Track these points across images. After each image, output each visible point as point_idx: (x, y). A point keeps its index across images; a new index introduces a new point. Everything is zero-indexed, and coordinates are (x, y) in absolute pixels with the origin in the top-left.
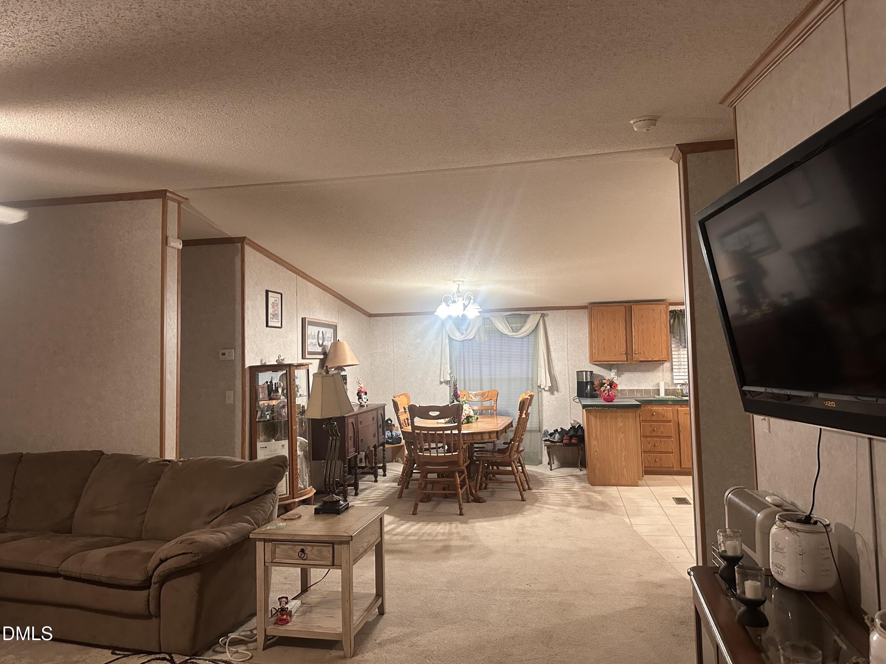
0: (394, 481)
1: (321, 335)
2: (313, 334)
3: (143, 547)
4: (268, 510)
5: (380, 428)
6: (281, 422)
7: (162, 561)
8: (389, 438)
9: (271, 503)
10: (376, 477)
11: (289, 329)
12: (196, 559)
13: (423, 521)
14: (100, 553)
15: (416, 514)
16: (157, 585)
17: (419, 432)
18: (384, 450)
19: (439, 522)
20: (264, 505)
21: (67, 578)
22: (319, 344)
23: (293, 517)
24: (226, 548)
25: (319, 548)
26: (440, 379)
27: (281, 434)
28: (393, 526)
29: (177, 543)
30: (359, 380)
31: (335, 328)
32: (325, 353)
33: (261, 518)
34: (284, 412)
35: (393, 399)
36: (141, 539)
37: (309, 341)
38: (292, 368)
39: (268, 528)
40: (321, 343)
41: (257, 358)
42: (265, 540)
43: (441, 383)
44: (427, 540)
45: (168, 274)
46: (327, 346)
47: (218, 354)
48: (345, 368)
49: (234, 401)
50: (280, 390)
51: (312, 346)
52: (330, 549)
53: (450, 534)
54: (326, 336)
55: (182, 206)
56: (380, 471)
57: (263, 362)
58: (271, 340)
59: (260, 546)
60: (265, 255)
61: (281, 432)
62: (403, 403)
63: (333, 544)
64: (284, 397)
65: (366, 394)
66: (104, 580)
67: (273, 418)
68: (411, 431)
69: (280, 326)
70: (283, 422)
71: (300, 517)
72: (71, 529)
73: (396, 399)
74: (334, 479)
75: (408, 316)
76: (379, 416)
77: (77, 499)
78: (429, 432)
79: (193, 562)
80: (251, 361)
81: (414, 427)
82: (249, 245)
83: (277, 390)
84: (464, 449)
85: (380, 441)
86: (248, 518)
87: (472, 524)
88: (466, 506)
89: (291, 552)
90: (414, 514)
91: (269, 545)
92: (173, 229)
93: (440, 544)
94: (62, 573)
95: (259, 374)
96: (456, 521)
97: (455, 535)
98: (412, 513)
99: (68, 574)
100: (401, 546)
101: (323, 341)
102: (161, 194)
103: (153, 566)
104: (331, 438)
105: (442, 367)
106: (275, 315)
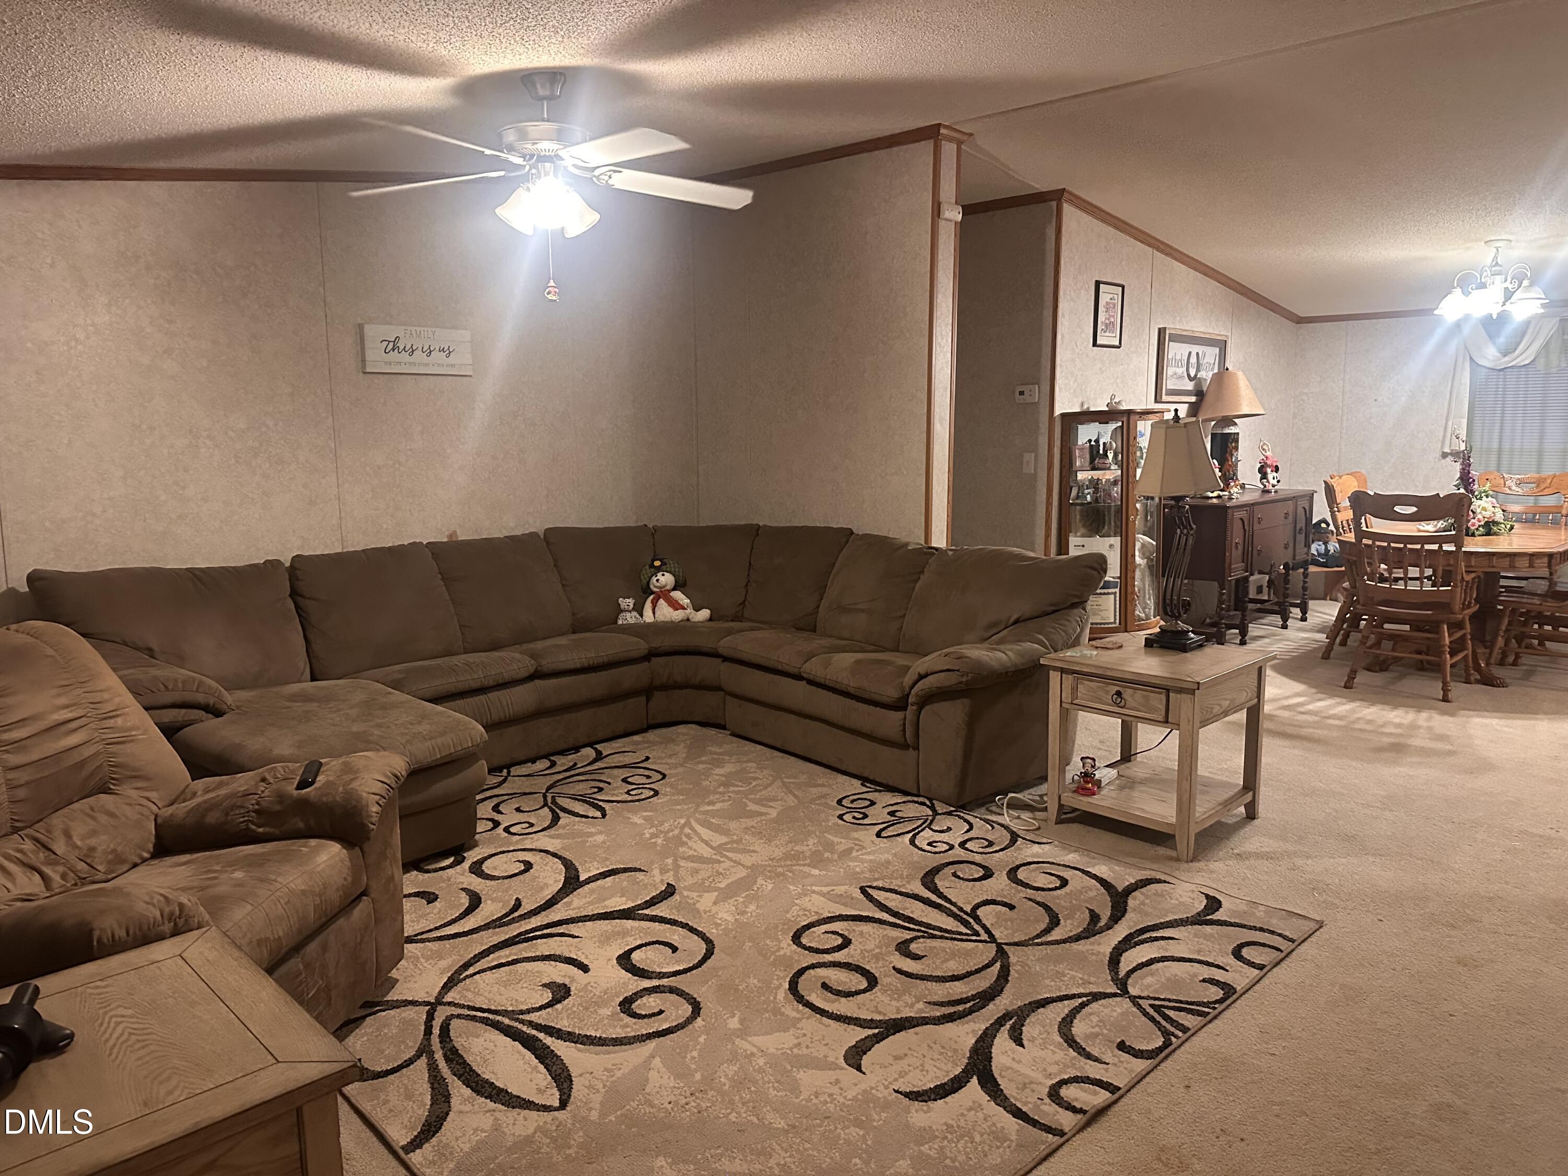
0: (1320, 631)
1: (1193, 360)
2: (1178, 357)
3: (900, 660)
4: (1071, 631)
5: (1300, 533)
6: (1110, 507)
7: (922, 677)
8: (1319, 555)
9: (1077, 621)
10: (1285, 619)
11: (1133, 349)
12: (964, 679)
13: (1362, 700)
14: (846, 659)
15: (1351, 688)
16: (915, 708)
17: (1370, 542)
18: (1305, 575)
19: (1396, 707)
20: (1066, 623)
21: (810, 682)
22: (1189, 375)
23: (1109, 646)
24: (1007, 673)
25: (1144, 693)
26: (1442, 446)
27: (1110, 528)
28: (1301, 699)
29: (940, 655)
30: (1264, 444)
31: (1222, 346)
32: (1200, 394)
33: (1061, 642)
34: (1116, 491)
35: (1328, 479)
36: (898, 651)
37: (1169, 371)
38: (1132, 417)
39: (1068, 654)
40: (1192, 375)
41: (1075, 400)
42: (1063, 671)
43: (1444, 455)
44: (1361, 730)
45: (940, 264)
46: (1206, 380)
47: (1014, 393)
48: (1236, 420)
49: (1035, 469)
50: (1110, 455)
51: (1176, 378)
52: (1163, 697)
53: (1413, 727)
54: (1204, 362)
55: (963, 147)
56: (1296, 612)
57: (1085, 407)
58: (1101, 369)
59: (1054, 677)
60: (1097, 219)
61: (1110, 523)
62: (1345, 490)
63: (1168, 690)
64: (1116, 467)
65: (1277, 469)
66: (852, 691)
67: (1096, 500)
68: (1354, 540)
69: (1117, 343)
70: (1113, 510)
71: (1121, 647)
72: (815, 627)
73: (1332, 482)
74: (1179, 597)
75: (1382, 320)
76: (1299, 512)
77: (822, 589)
78: (1393, 545)
79: (961, 683)
80: (1065, 404)
81: (1360, 534)
82: (1070, 202)
83: (1105, 455)
84: (1467, 582)
85: (1297, 558)
86: (1041, 637)
87: (1464, 719)
88: (1458, 689)
89: (1101, 694)
90: (1348, 686)
91: (1069, 679)
92: (948, 190)
93: (1387, 740)
94: (805, 675)
95: (1080, 426)
96: (1430, 709)
97: (1422, 731)
98: (1343, 684)
99: (811, 677)
100: (1311, 730)
101: (1198, 370)
102: (931, 133)
103: (911, 682)
104: (1178, 531)
105: (1450, 423)
106: (1109, 326)
